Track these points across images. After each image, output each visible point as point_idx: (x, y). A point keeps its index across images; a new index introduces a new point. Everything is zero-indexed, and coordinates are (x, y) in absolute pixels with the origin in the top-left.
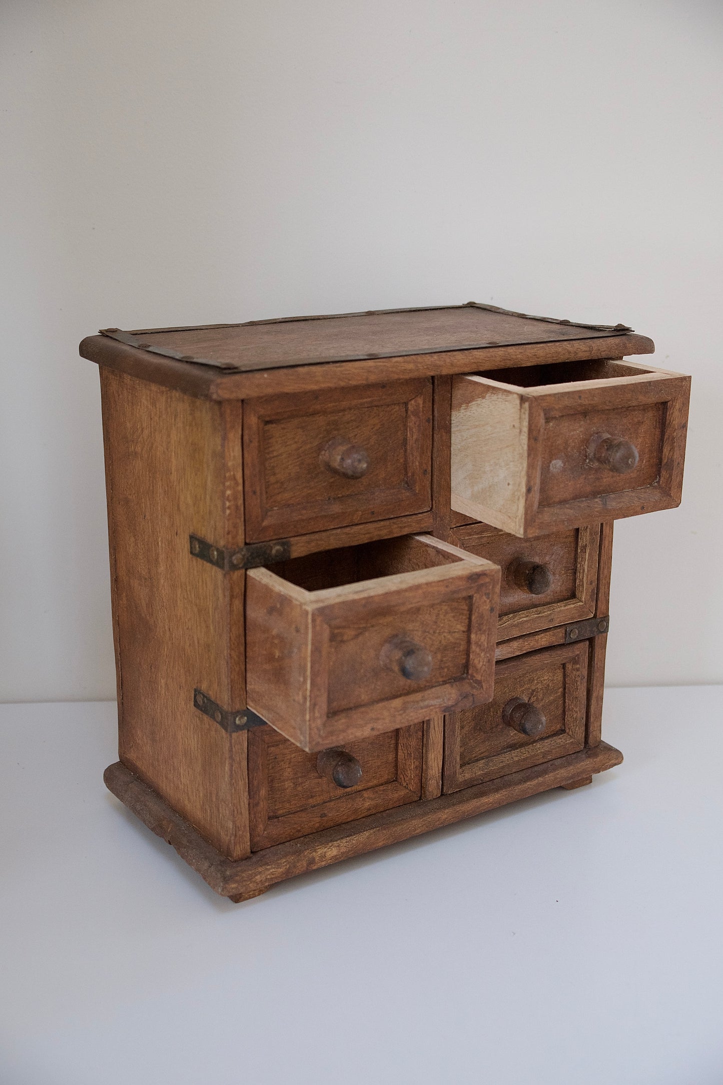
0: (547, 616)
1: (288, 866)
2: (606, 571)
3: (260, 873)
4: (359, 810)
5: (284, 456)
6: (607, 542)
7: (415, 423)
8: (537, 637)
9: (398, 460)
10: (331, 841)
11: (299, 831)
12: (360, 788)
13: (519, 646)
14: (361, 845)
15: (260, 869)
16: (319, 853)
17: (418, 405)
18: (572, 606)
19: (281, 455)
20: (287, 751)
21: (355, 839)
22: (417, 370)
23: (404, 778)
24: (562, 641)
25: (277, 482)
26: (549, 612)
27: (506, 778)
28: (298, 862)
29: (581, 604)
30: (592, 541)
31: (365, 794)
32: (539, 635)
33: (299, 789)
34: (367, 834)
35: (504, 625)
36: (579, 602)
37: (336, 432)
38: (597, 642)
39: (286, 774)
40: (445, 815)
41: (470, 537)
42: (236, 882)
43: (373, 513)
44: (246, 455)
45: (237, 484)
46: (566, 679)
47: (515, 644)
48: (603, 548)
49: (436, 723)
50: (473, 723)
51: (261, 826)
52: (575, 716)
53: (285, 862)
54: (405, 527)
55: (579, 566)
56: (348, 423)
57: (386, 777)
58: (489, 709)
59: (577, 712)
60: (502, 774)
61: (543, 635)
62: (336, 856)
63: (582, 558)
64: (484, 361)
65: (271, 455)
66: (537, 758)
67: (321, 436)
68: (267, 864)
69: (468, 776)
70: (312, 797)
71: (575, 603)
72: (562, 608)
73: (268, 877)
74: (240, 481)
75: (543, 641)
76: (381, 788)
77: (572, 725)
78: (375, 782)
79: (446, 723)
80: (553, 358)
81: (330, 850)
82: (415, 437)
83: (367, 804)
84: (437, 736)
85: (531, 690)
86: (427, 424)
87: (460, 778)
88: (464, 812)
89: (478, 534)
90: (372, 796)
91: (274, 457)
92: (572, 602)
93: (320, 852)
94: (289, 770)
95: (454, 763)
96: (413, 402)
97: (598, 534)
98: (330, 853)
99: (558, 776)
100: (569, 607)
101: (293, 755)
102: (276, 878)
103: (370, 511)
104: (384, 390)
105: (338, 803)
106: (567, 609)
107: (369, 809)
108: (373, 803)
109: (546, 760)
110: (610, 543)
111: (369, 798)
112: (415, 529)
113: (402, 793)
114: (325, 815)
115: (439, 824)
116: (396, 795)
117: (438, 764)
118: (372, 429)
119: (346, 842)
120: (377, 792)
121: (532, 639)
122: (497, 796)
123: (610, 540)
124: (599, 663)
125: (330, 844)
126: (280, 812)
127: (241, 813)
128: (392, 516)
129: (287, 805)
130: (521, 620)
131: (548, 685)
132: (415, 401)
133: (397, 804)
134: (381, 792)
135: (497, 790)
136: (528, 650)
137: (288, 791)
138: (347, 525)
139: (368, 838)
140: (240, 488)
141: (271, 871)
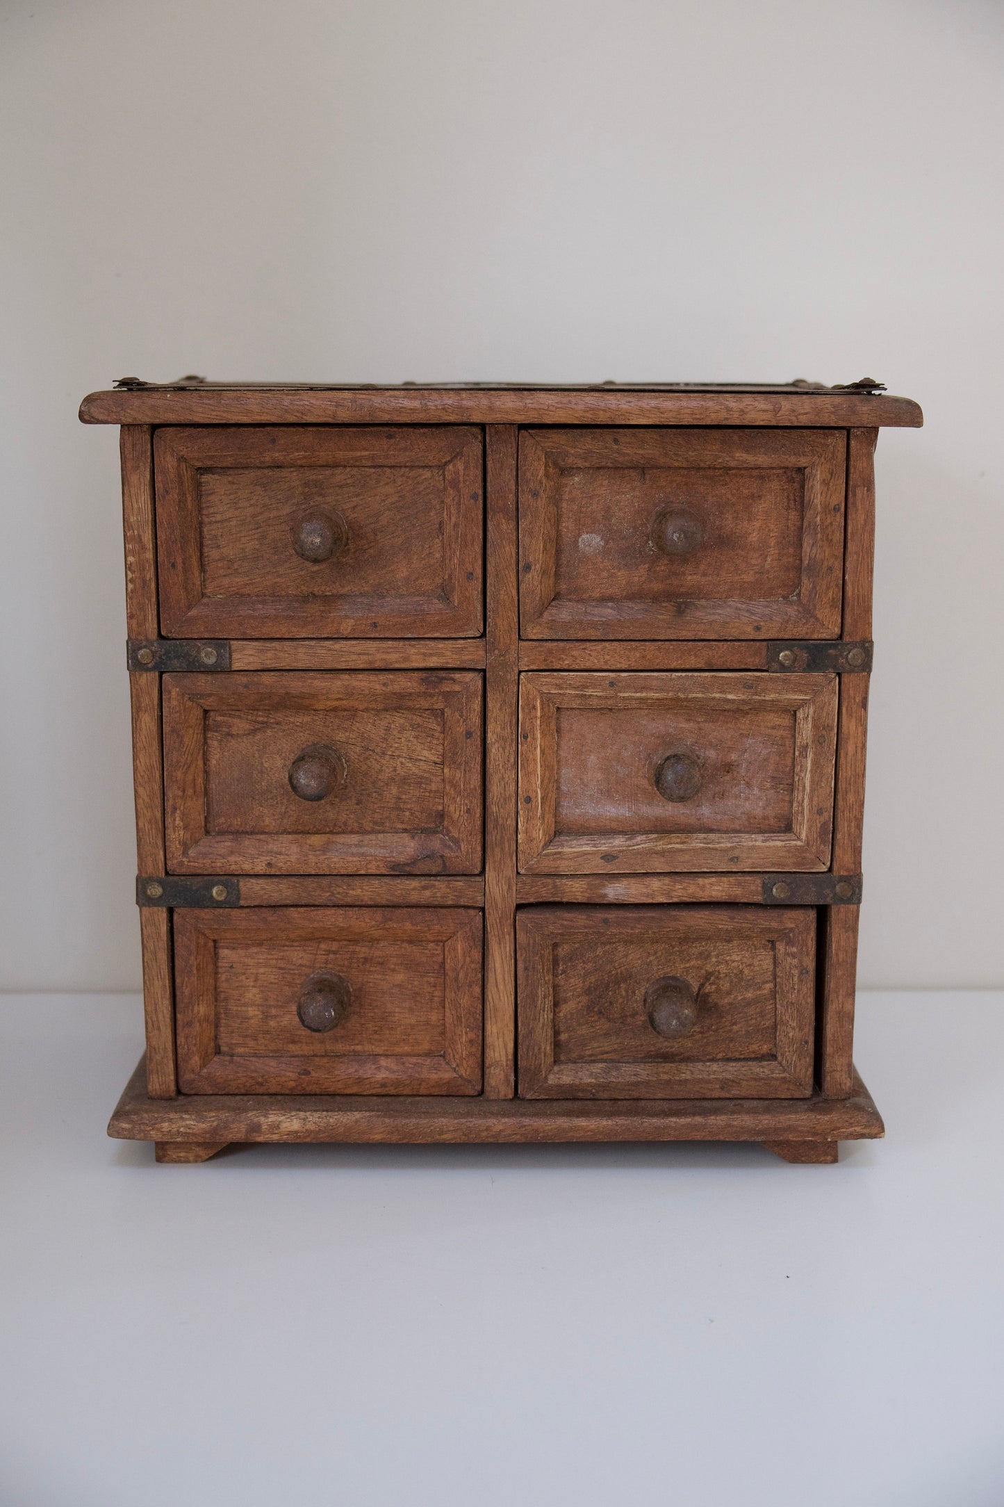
0: (726, 850)
1: (215, 1123)
2: (851, 798)
3: (170, 1120)
4: (367, 1082)
5: (234, 523)
6: (851, 748)
7: (453, 500)
8: (701, 881)
9: (430, 553)
10: (299, 1110)
11: (261, 1084)
12: (379, 1050)
13: (665, 887)
14: (342, 1130)
15: (172, 1116)
16: (270, 1120)
17: (457, 473)
18: (779, 844)
19: (228, 520)
20: (250, 961)
21: (336, 1117)
22: (425, 410)
23: (454, 1056)
24: (758, 899)
25: (222, 559)
26: (729, 845)
27: (642, 1103)
28: (233, 1123)
29: (799, 843)
30: (819, 740)
31: (383, 1062)
32: (705, 878)
33: (272, 1023)
34: (357, 1115)
35: (636, 847)
36: (794, 840)
37: (319, 499)
38: (837, 915)
39: (249, 995)
40: (501, 1125)
41: (560, 691)
42: (132, 1122)
43: (375, 625)
44: (159, 510)
45: (143, 548)
46: (778, 970)
47: (656, 883)
48: (842, 755)
49: (499, 977)
50: (585, 999)
51: (197, 1058)
52: (791, 1034)
53: (213, 1117)
54: (431, 655)
55: (796, 779)
56: (341, 487)
57: (426, 1046)
58: (617, 983)
59: (794, 1029)
60: (635, 1094)
61: (714, 879)
62: (297, 1132)
63: (801, 767)
64: (554, 409)
65: (213, 519)
66: (709, 1086)
67: (295, 501)
68: (186, 1112)
69: (566, 1079)
70: (293, 1042)
71: (787, 840)
72: (758, 844)
73: (182, 1129)
74: (150, 546)
75: (716, 889)
76: (414, 1060)
77: (786, 1050)
78: (407, 1049)
79: (519, 982)
80: (694, 416)
81: (288, 1120)
82: (453, 519)
83: (382, 1075)
84: (502, 998)
85: (703, 972)
86: (472, 501)
87: (552, 1080)
88: (536, 1131)
89: (576, 688)
90: (394, 1066)
91: (216, 522)
92: (780, 838)
93: (272, 1118)
94: (255, 991)
95: (536, 1050)
96: (451, 467)
97: (832, 729)
98: (287, 1124)
99: (735, 1123)
100: (771, 844)
101: (262, 970)
102: (194, 1134)
103: (369, 622)
104: (392, 441)
105: (333, 1062)
106: (767, 847)
107: (383, 1085)
108: (393, 1076)
109: (728, 1095)
110: (859, 751)
111: (387, 1069)
112: (450, 661)
113: (447, 1075)
114: (307, 1073)
115: (487, 1137)
116: (436, 1076)
117: (505, 1046)
118: (384, 501)
119: (319, 1118)
120: (403, 1063)
121: (691, 882)
122: (605, 1123)
123: (860, 745)
124: (841, 956)
125: (293, 1113)
126: (241, 1050)
127: (159, 1029)
128: (410, 636)
129: (252, 1043)
130: (670, 846)
131: (741, 972)
132: (454, 466)
133: (435, 1091)
134: (410, 1066)
135: (610, 1115)
136: (684, 899)
137: (253, 1021)
138: (330, 636)
139: (356, 1122)
140: (149, 555)
141: (188, 1122)
